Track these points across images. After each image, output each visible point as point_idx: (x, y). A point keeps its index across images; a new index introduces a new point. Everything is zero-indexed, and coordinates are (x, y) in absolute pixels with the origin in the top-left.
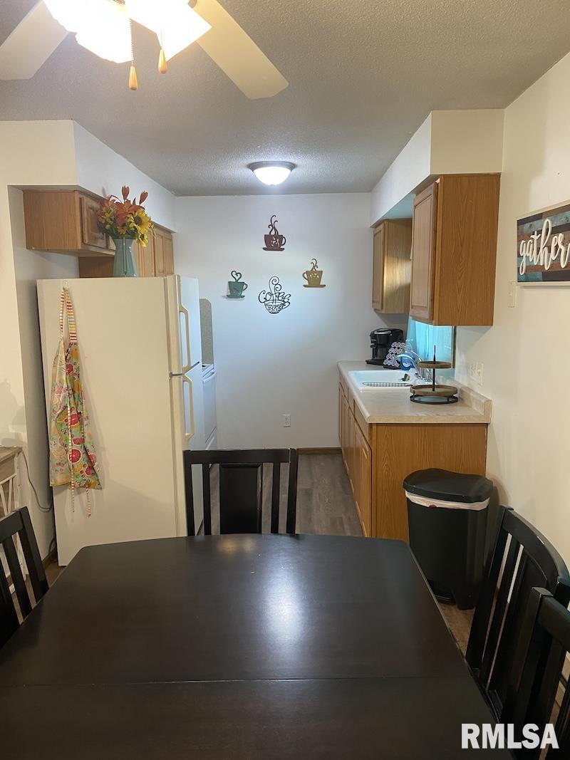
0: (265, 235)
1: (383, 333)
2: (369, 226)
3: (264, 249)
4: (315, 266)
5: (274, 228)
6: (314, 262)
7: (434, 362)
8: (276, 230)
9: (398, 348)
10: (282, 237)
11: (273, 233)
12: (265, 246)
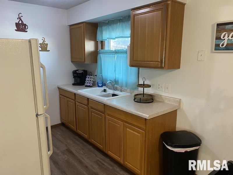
0: (16, 23)
1: (81, 72)
2: (67, 25)
3: (16, 30)
4: (44, 41)
5: (21, 19)
6: (43, 39)
7: (144, 84)
8: (22, 21)
9: (91, 78)
10: (25, 25)
11: (20, 22)
12: (17, 29)
